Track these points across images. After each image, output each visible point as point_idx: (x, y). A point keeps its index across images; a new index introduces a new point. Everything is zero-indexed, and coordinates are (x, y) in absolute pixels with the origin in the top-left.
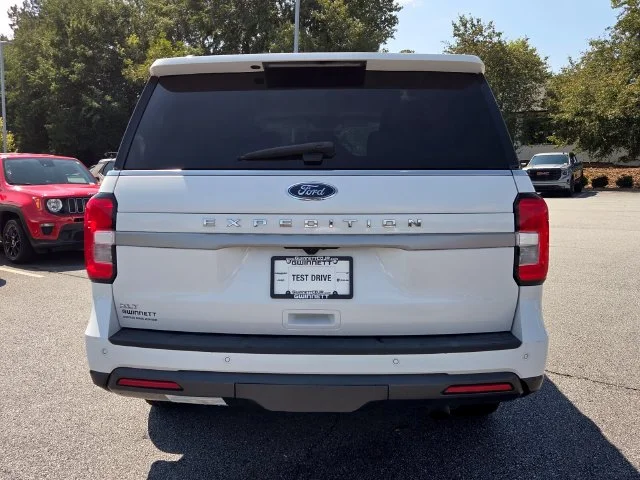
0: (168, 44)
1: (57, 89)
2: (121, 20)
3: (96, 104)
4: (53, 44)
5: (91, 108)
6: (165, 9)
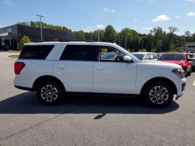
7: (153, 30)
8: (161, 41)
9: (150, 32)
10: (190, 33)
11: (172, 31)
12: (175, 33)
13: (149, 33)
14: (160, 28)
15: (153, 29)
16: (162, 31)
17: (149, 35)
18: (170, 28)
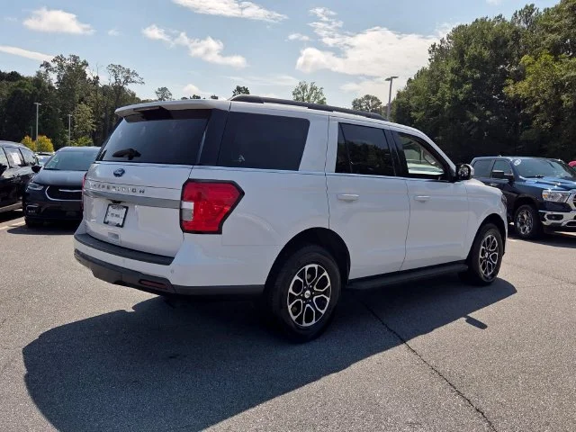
0: (550, 58)
1: (449, 108)
2: (511, 43)
3: (476, 119)
4: (453, 70)
5: (472, 122)
6: (556, 25)
7: (54, 65)
8: (86, 109)
9: (43, 70)
10: (170, 94)
11: (122, 80)
12: (130, 87)
13: (39, 73)
14: (82, 60)
15: (54, 61)
16: (85, 74)
17: (38, 81)
18: (115, 69)
